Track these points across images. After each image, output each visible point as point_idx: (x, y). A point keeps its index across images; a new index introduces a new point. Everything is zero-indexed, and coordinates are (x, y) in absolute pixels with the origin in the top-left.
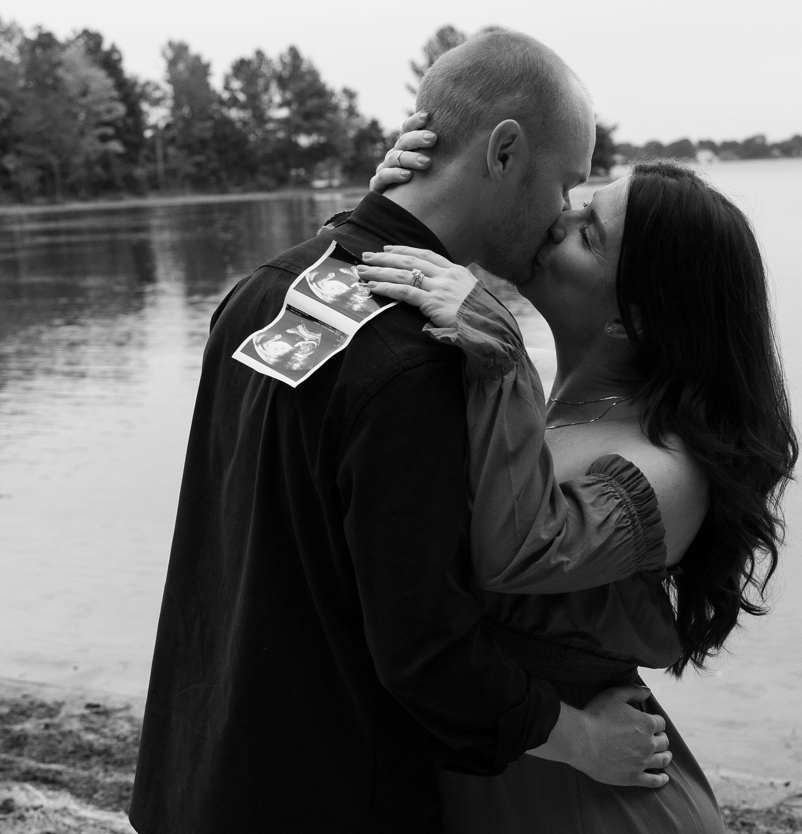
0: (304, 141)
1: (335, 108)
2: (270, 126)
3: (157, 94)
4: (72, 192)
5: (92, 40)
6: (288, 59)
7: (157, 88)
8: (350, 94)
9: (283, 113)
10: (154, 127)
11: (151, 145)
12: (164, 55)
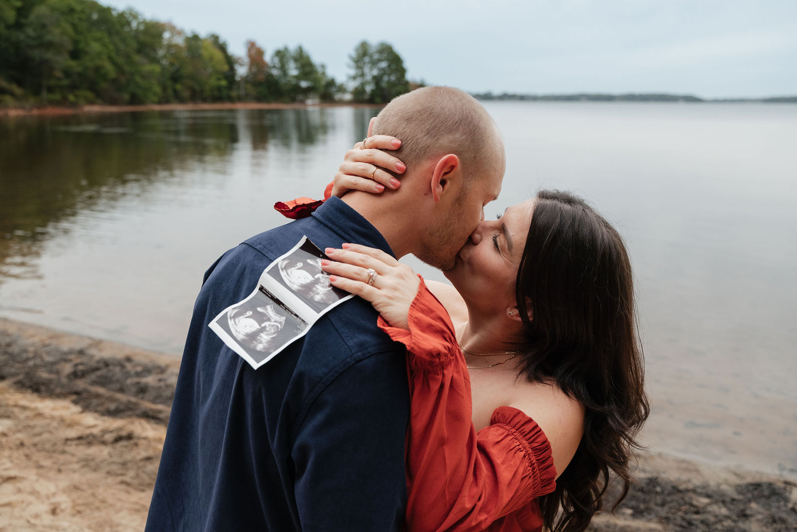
0: (304, 84)
1: (317, 72)
2: (289, 79)
3: (242, 62)
4: (204, 100)
5: (215, 38)
6: (298, 51)
7: (243, 59)
8: (323, 66)
9: (295, 73)
10: (241, 76)
11: (238, 83)
12: (246, 46)
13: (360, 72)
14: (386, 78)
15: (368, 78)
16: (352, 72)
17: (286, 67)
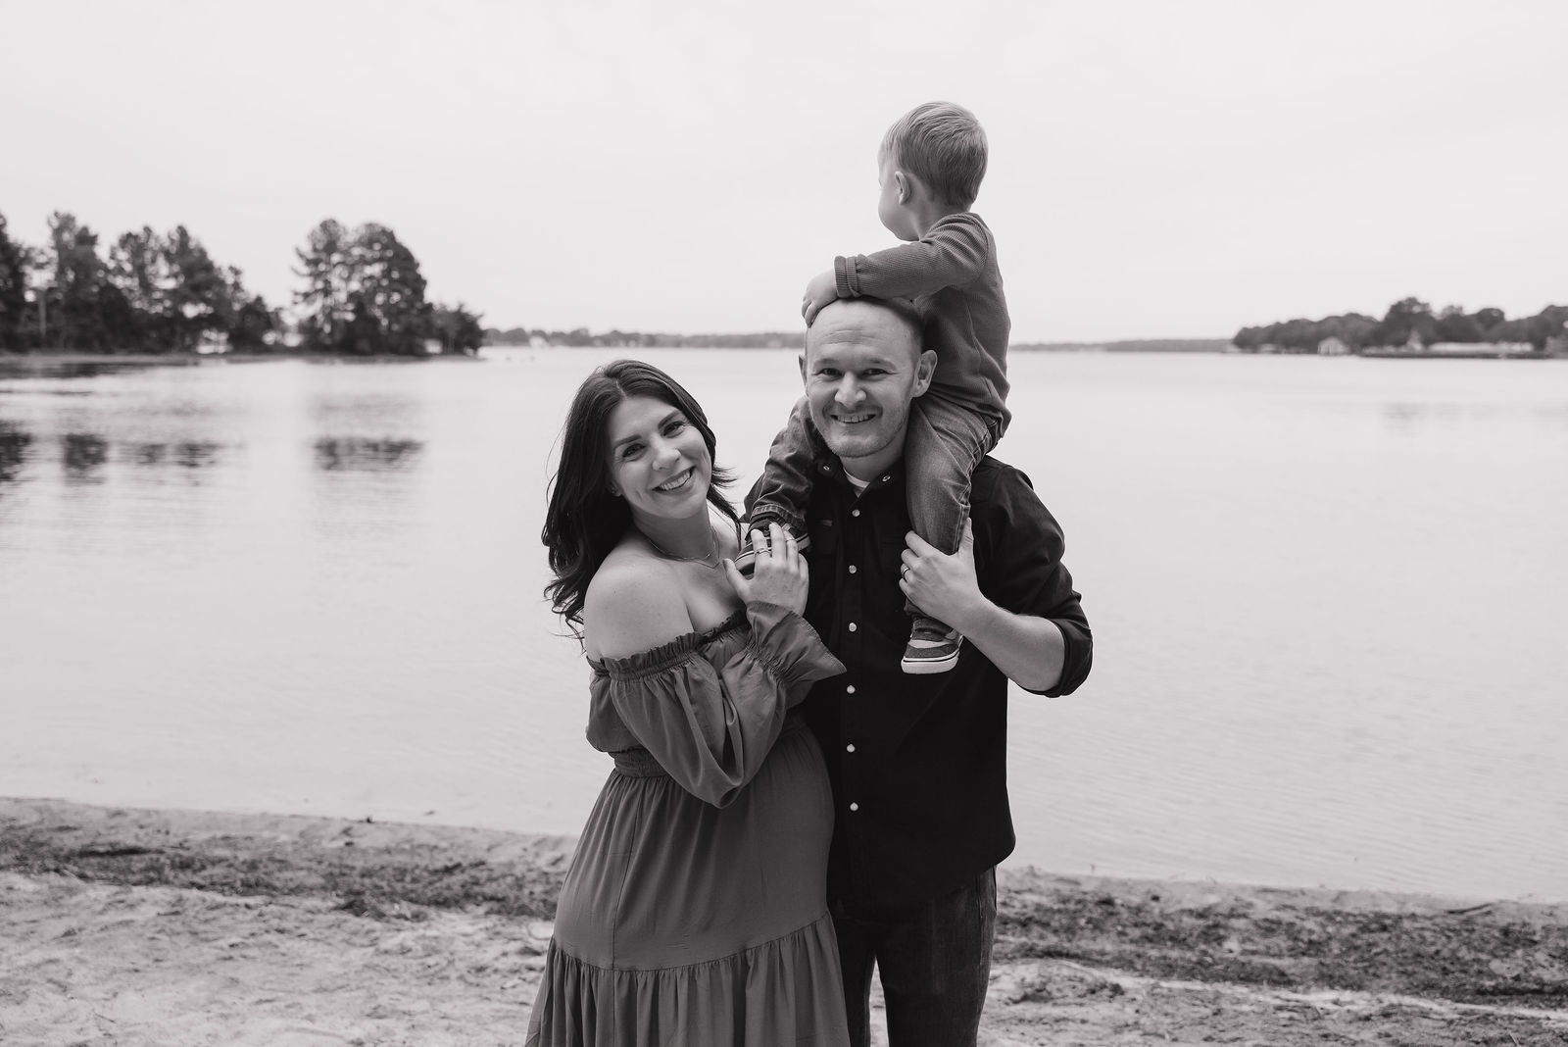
0: (191, 311)
1: (222, 283)
2: (156, 296)
3: (42, 259)
6: (176, 236)
7: (42, 253)
8: (236, 272)
9: (170, 284)
10: (35, 290)
11: (34, 306)
12: (49, 223)
13: (320, 285)
14: (380, 299)
15: (342, 297)
16: (305, 285)
17: (150, 269)
